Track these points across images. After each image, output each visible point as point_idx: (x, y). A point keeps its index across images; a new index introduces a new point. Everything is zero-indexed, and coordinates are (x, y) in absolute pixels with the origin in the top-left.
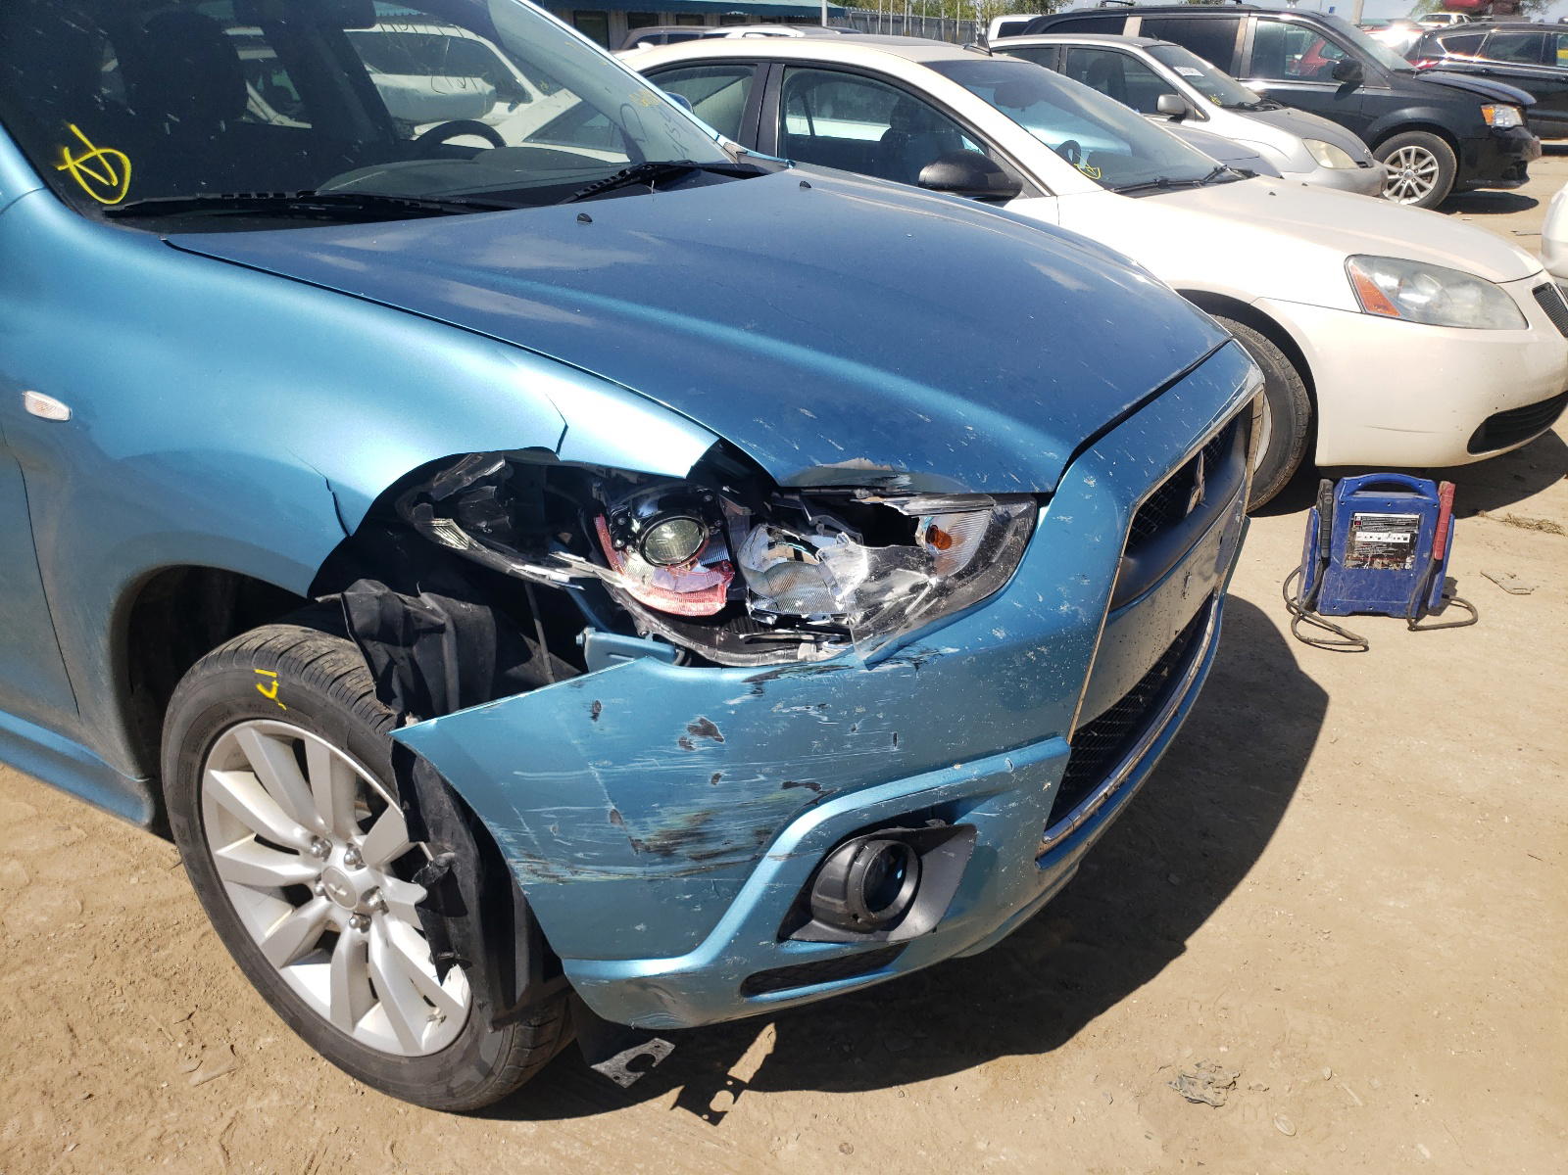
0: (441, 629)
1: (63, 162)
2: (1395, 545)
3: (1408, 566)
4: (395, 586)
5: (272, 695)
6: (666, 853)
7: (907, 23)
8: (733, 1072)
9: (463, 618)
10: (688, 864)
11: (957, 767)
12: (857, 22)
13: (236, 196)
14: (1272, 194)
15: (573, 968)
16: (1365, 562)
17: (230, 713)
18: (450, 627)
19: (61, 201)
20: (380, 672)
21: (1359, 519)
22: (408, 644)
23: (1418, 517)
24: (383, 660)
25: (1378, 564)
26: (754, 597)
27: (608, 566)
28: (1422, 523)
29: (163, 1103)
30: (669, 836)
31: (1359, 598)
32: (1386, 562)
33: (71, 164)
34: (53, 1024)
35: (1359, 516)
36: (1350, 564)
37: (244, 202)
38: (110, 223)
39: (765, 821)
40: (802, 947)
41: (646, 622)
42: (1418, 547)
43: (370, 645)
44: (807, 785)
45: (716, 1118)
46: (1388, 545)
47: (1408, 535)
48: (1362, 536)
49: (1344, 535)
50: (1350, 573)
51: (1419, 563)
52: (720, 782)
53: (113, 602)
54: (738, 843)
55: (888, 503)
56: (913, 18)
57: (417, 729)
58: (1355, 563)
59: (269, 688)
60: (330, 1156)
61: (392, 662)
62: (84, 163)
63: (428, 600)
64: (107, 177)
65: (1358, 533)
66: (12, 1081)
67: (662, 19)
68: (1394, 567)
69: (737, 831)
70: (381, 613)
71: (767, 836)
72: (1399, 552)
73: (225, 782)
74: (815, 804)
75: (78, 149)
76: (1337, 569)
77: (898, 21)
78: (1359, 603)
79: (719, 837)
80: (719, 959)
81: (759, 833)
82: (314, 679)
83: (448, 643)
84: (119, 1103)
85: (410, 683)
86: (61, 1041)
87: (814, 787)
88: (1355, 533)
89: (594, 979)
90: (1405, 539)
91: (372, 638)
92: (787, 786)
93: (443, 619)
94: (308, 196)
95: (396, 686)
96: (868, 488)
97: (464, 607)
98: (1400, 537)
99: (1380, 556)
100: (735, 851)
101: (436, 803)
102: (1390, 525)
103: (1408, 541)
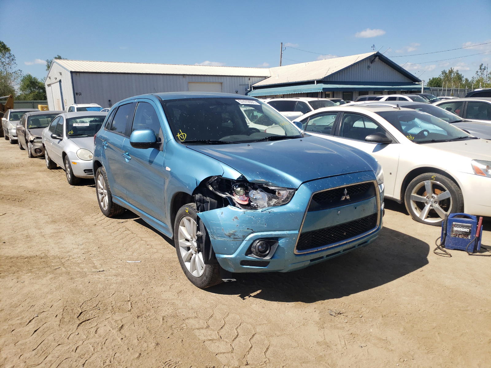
0: (208, 202)
1: (178, 135)
2: (465, 232)
3: (469, 238)
4: (203, 195)
5: (187, 212)
6: (229, 236)
7: (453, 91)
8: (250, 294)
9: (212, 201)
10: (233, 239)
11: (277, 232)
12: (434, 92)
13: (199, 140)
14: (466, 144)
15: (217, 255)
16: (457, 236)
17: (183, 216)
18: (210, 202)
19: (176, 141)
20: (198, 206)
21: (454, 224)
22: (203, 203)
23: (471, 225)
24: (199, 204)
25: (460, 236)
26: (252, 202)
27: (233, 196)
28: (472, 227)
29: (164, 281)
30: (230, 234)
31: (456, 245)
32: (463, 236)
33: (179, 135)
34: (153, 269)
35: (454, 223)
36: (452, 236)
37: (200, 141)
38: (181, 144)
39: (244, 234)
40: (250, 257)
41: (237, 205)
42: (472, 233)
43: (197, 202)
44: (251, 229)
45: (244, 299)
46: (463, 232)
47: (469, 230)
48: (455, 229)
49: (450, 228)
50: (453, 238)
51: (472, 237)
52: (238, 226)
53: (171, 198)
54: (240, 237)
55: (269, 187)
56: (455, 89)
57: (200, 214)
58: (454, 236)
59: (187, 211)
60: (184, 291)
61: (200, 205)
62: (180, 135)
63: (208, 198)
64: (183, 138)
65: (454, 228)
66: (145, 275)
67: (369, 93)
68: (465, 238)
69: (240, 235)
70: (200, 198)
71: (245, 237)
72: (466, 234)
73: (181, 228)
74: (252, 233)
75: (180, 133)
76: (449, 237)
77: (449, 91)
78: (456, 247)
79: (237, 235)
80: (236, 256)
81: (243, 236)
82: (192, 209)
83: (209, 204)
84: (158, 280)
85: (202, 208)
86: (153, 271)
87: (252, 230)
88: (453, 228)
89: (219, 257)
90: (468, 231)
91: (198, 201)
92: (248, 229)
93: (209, 201)
94: (209, 141)
95: (200, 209)
96: (265, 184)
97: (213, 200)
98: (467, 230)
99: (461, 235)
100: (239, 238)
101: (202, 227)
102: (463, 227)
103: (469, 231)
